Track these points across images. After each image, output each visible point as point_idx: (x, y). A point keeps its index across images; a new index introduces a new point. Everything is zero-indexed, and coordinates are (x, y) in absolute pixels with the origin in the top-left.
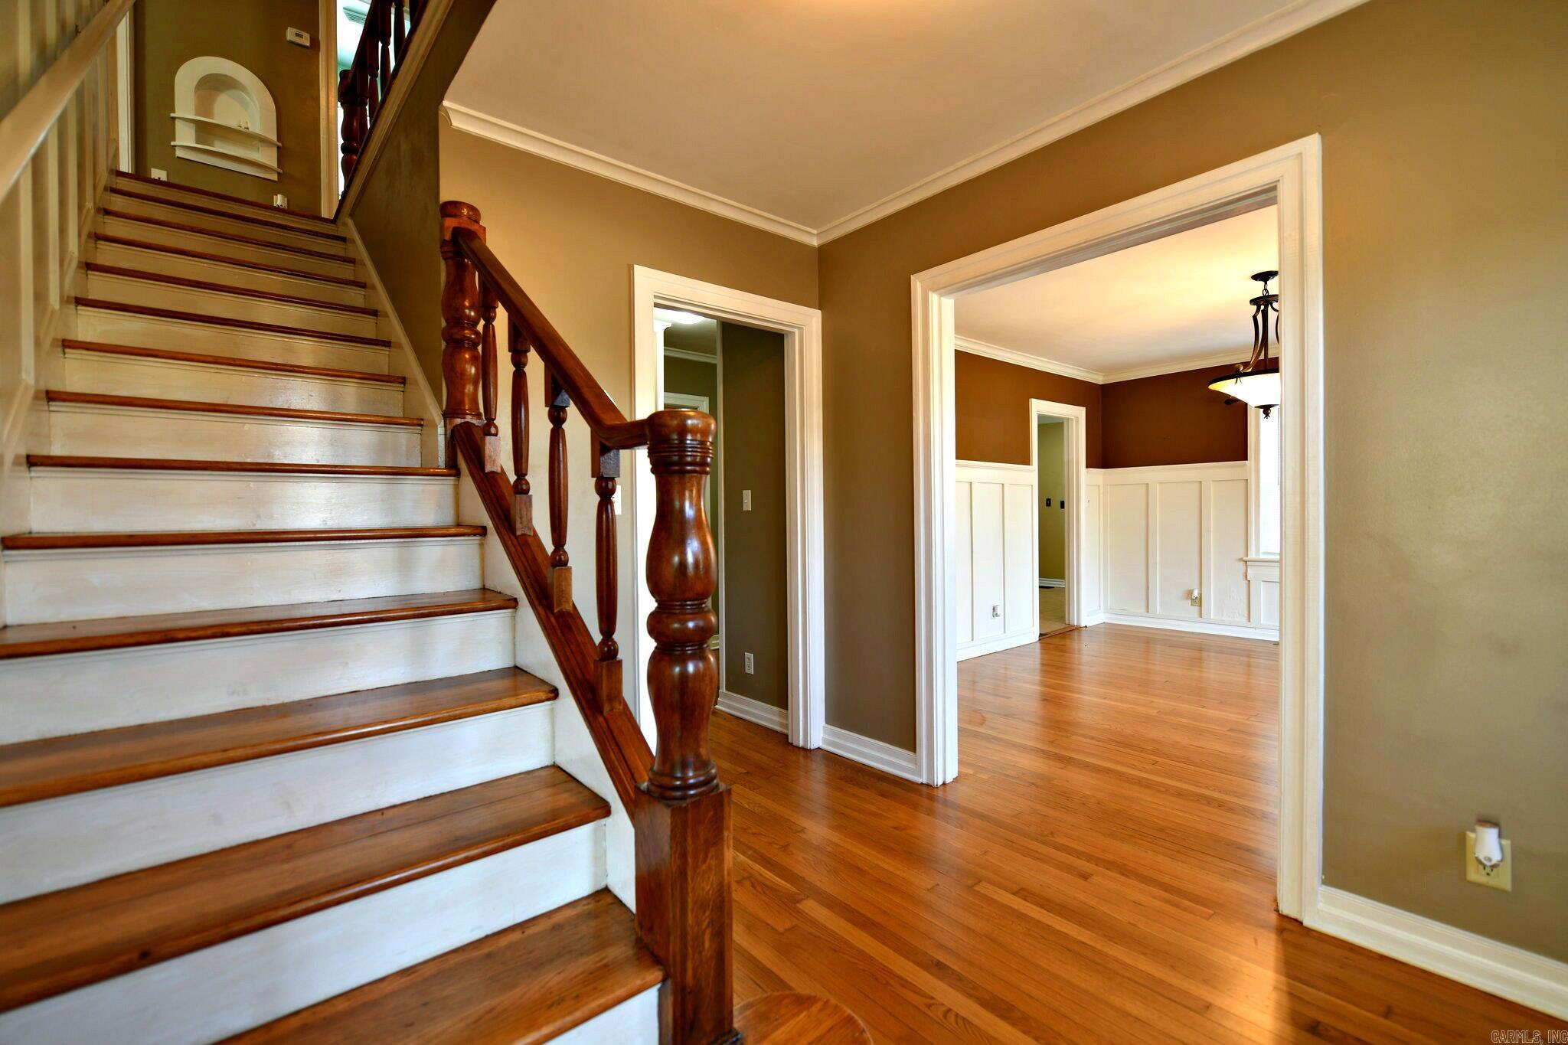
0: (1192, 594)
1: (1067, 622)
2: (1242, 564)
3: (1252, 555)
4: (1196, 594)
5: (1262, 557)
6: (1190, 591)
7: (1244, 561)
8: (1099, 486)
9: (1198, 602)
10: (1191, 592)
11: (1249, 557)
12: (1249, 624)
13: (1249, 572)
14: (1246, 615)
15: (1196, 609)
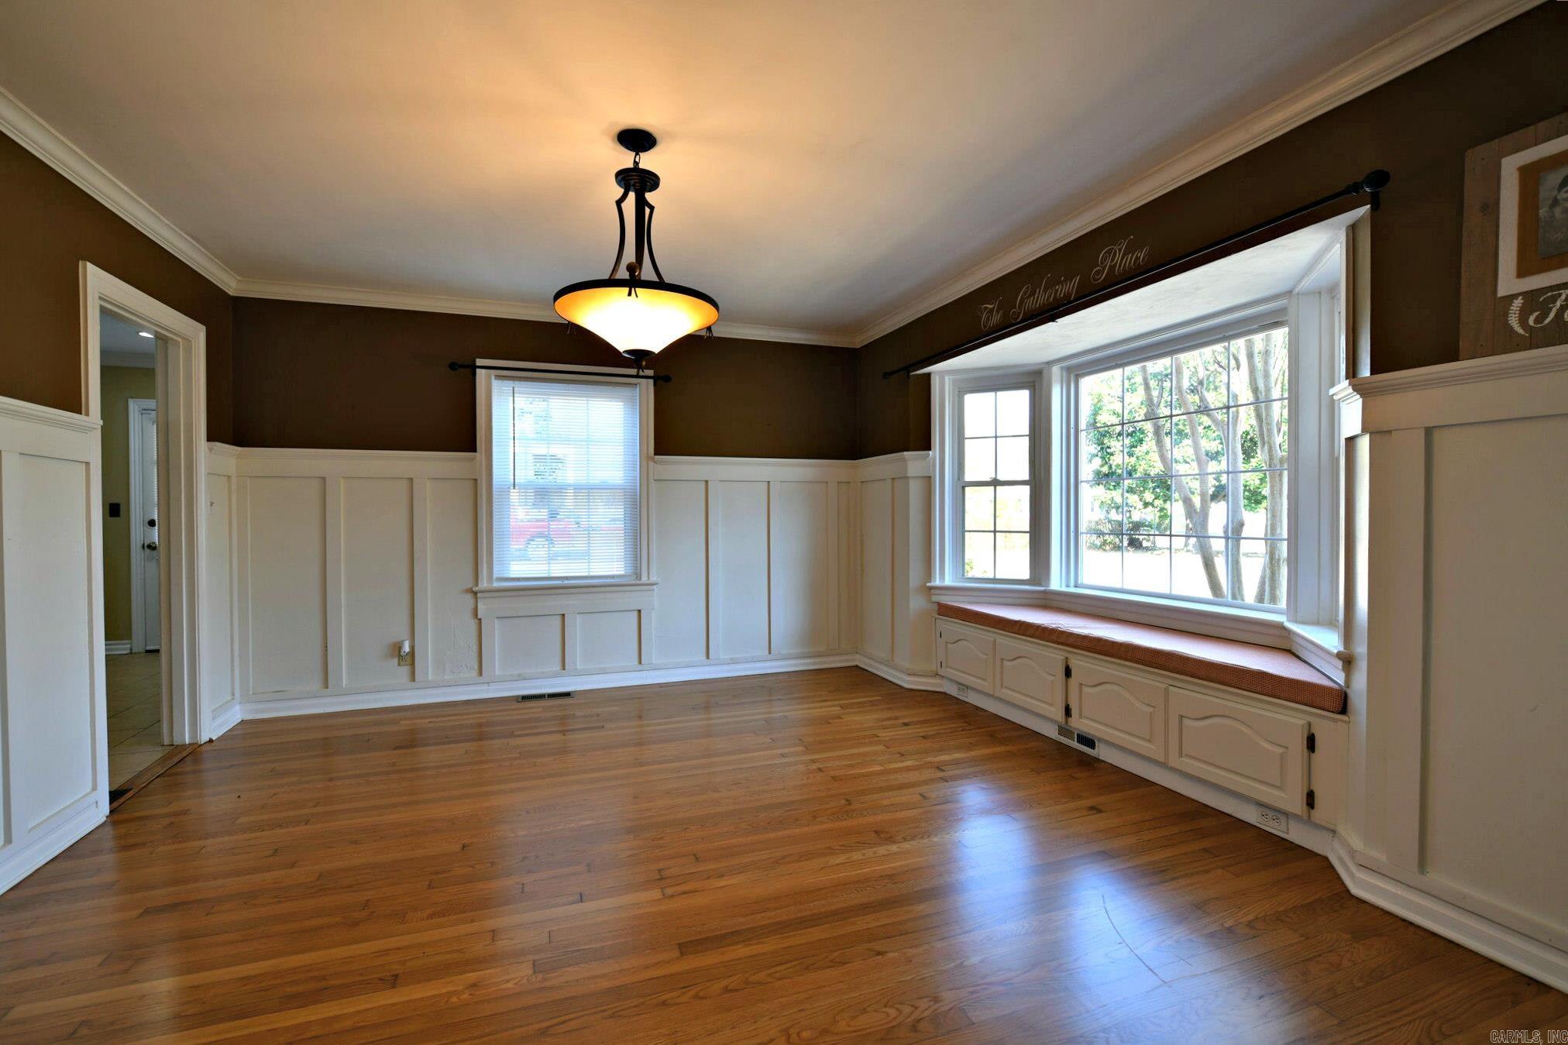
0: (400, 648)
1: (166, 742)
2: (469, 597)
3: (484, 584)
4: (407, 648)
5: (496, 585)
6: (399, 643)
7: (473, 592)
8: (229, 477)
9: (409, 660)
10: (398, 647)
11: (480, 586)
12: (481, 679)
13: (479, 607)
14: (476, 667)
15: (405, 670)
